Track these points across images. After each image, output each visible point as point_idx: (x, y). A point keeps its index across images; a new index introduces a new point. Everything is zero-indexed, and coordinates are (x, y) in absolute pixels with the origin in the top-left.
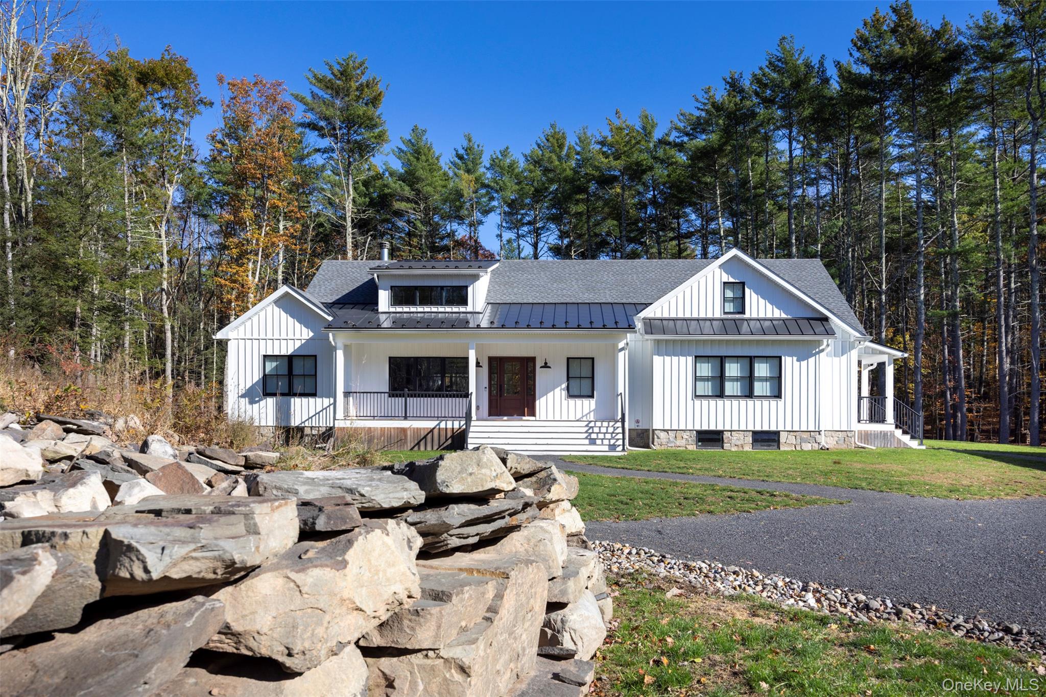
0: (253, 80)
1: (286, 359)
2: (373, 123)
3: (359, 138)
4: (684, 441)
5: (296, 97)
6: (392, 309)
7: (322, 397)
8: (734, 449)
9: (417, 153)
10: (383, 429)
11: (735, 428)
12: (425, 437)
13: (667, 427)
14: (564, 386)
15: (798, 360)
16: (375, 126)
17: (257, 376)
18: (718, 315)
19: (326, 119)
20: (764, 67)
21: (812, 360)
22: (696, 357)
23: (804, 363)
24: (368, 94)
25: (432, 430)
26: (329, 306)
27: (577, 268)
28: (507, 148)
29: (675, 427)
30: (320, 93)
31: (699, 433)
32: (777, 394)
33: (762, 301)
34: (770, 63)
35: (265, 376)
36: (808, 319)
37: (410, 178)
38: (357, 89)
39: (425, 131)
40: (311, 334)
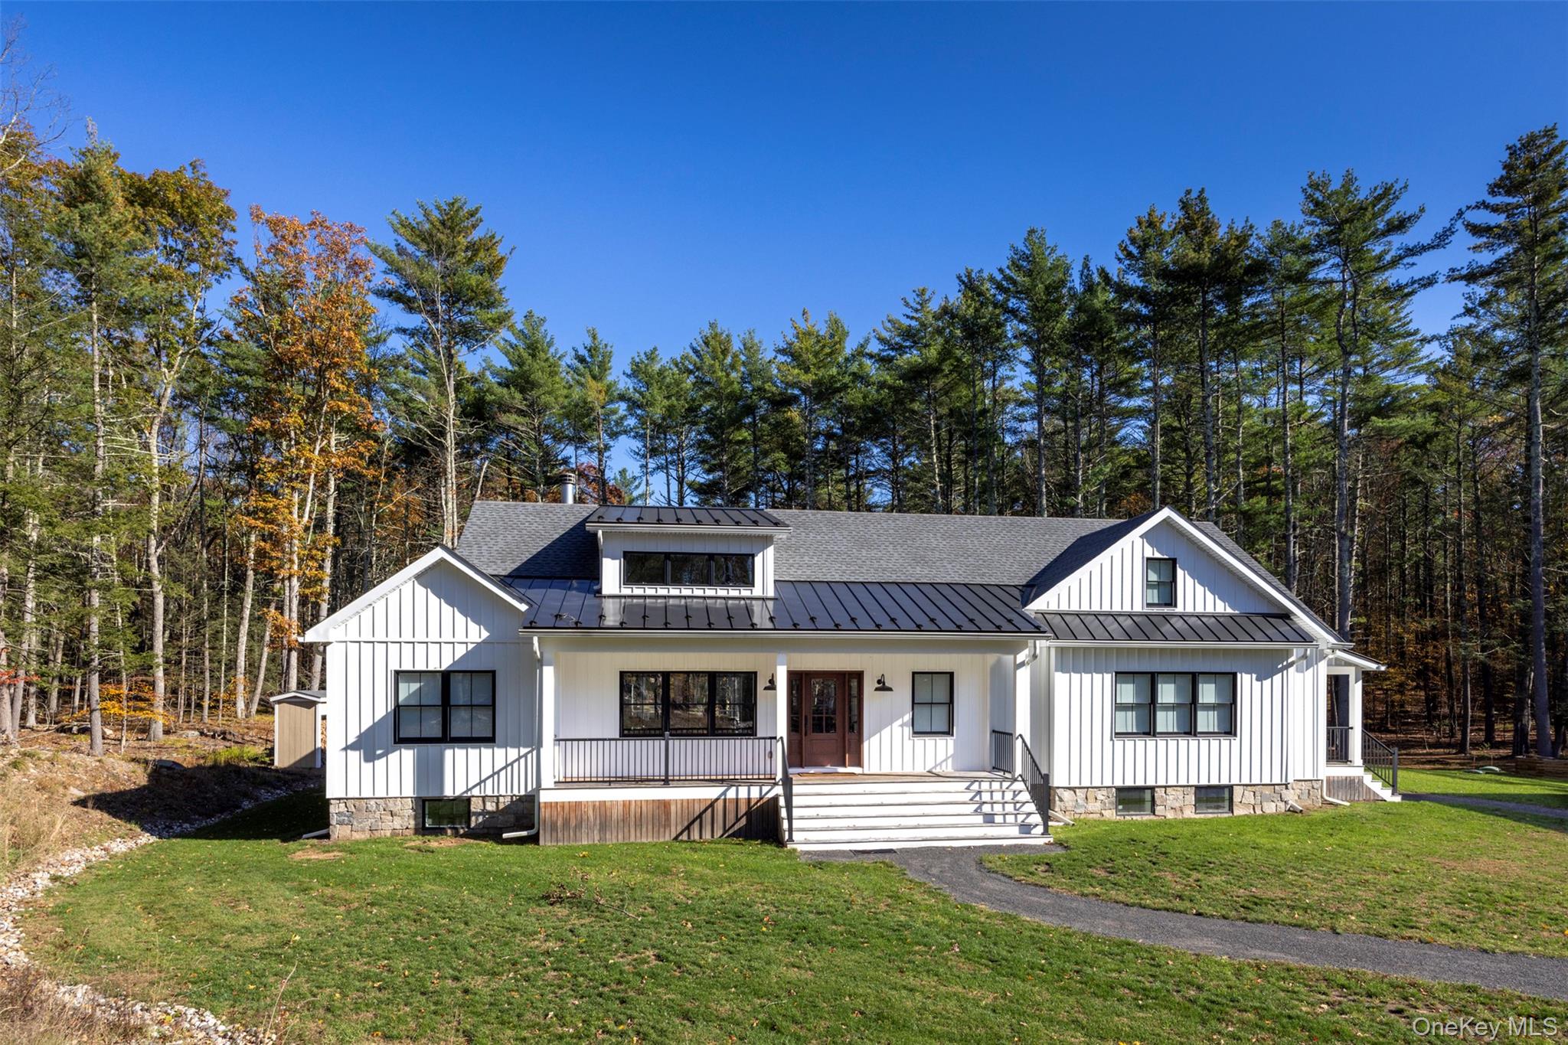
0: (310, 219)
1: (439, 677)
2: (492, 299)
3: (465, 319)
4: (1098, 804)
5: (374, 250)
6: (626, 591)
7: (505, 746)
8: (1170, 815)
9: (533, 349)
10: (626, 805)
11: (1172, 782)
12: (700, 816)
13: (1075, 783)
14: (908, 717)
15: (1258, 679)
16: (491, 305)
17: (382, 708)
18: (1138, 608)
19: (420, 286)
20: (1004, 267)
21: (1277, 678)
22: (1117, 673)
23: (1267, 683)
24: (483, 259)
25: (712, 804)
26: (507, 581)
27: (885, 525)
28: (655, 349)
29: (1086, 783)
30: (410, 248)
31: (1120, 790)
32: (1229, 729)
33: (1200, 589)
34: (1013, 263)
35: (398, 706)
36: (1265, 616)
37: (520, 381)
38: (467, 249)
39: (543, 320)
40: (485, 634)
